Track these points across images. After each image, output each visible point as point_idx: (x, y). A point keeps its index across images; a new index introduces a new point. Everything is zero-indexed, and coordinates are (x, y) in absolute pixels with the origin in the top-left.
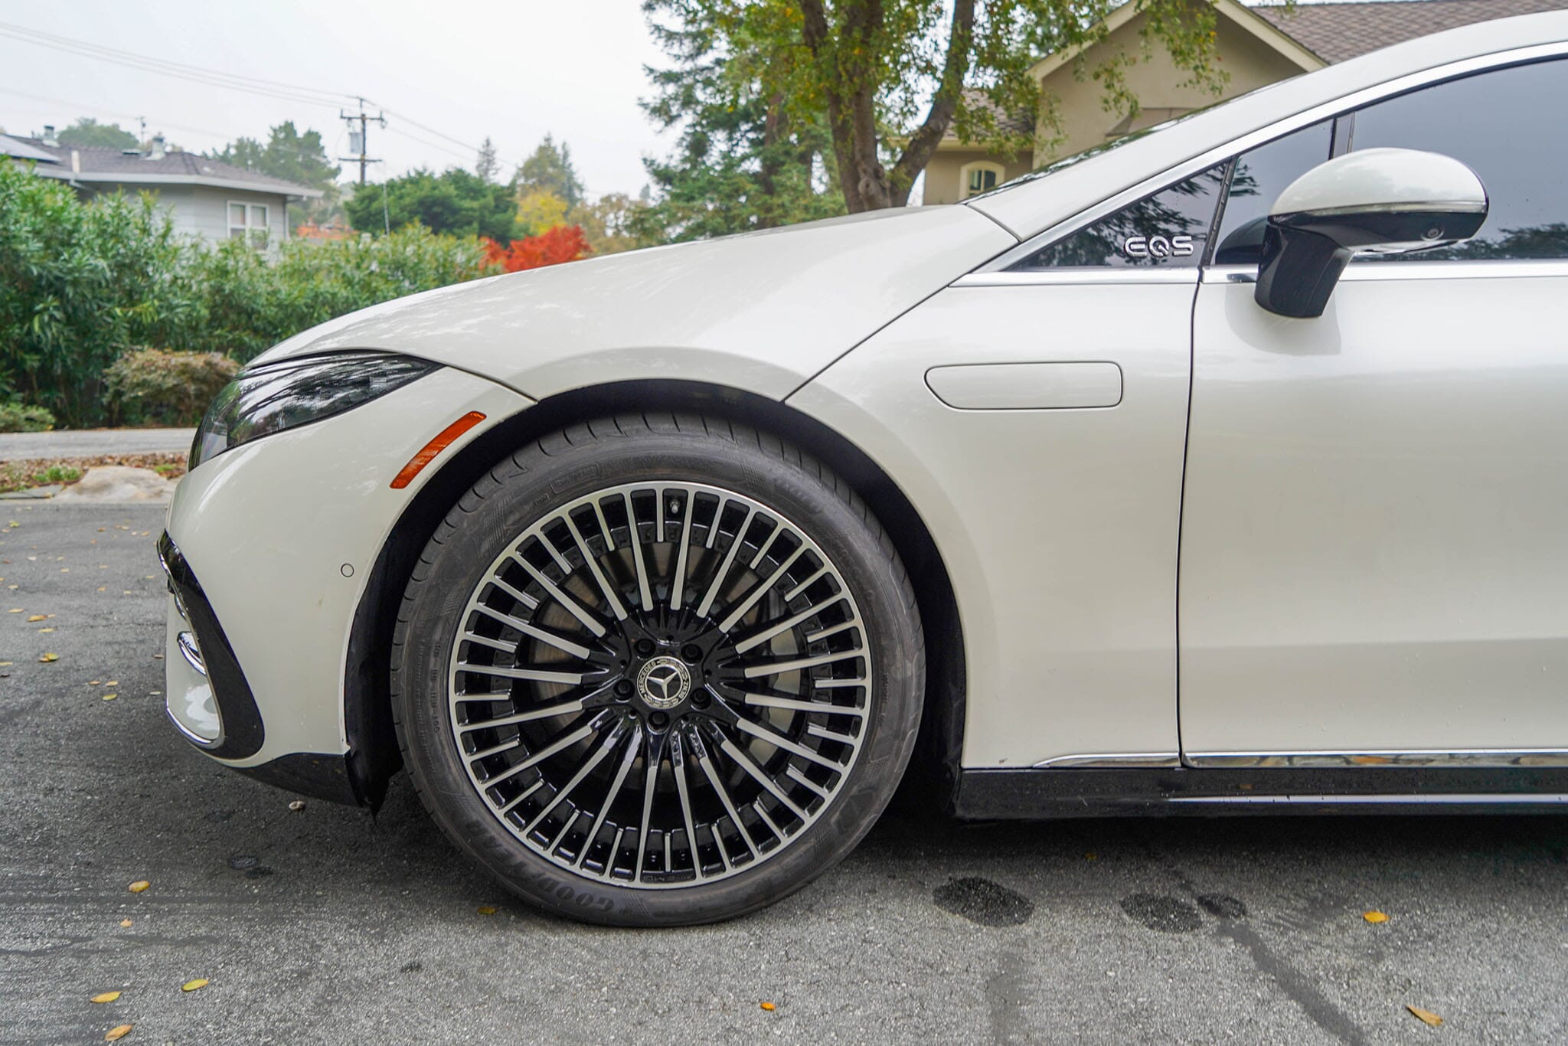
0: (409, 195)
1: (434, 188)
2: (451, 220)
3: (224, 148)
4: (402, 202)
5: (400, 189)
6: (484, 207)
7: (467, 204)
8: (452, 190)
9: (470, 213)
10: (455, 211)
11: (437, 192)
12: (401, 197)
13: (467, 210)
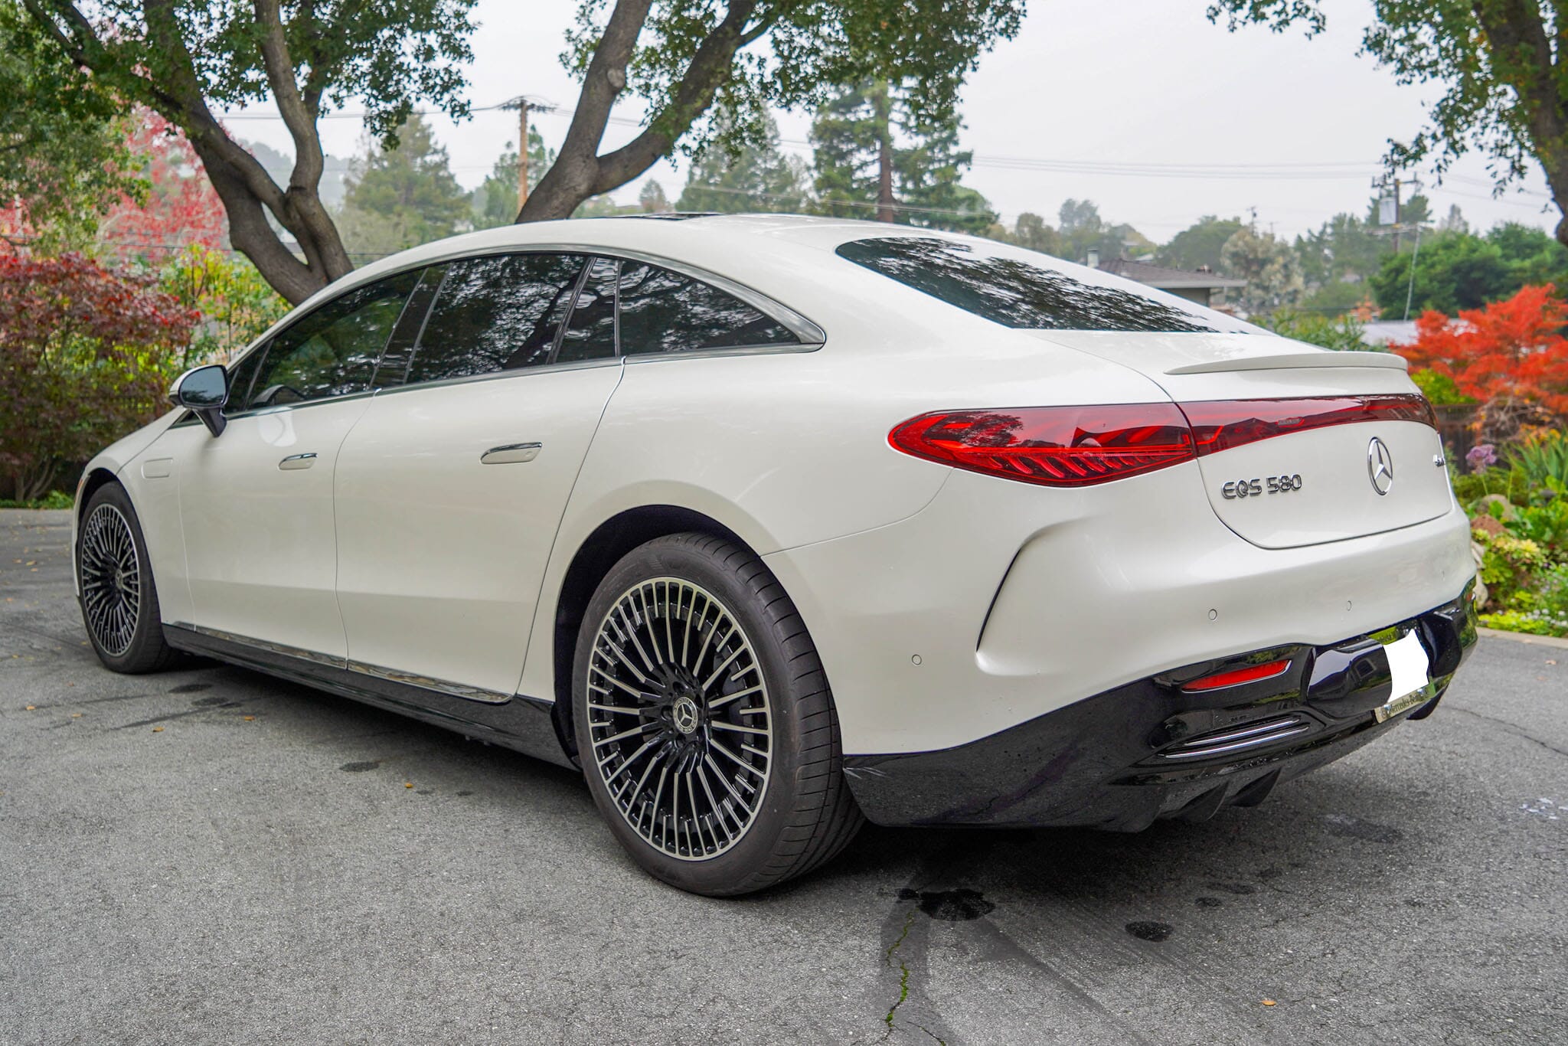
0: (1440, 262)
1: (1474, 251)
2: (1495, 285)
3: (1320, 228)
4: (1433, 271)
5: (1432, 255)
6: (1538, 265)
7: (1516, 264)
8: (1497, 251)
9: (1519, 274)
10: (1501, 274)
11: (1476, 256)
12: (1433, 266)
13: (1514, 271)
